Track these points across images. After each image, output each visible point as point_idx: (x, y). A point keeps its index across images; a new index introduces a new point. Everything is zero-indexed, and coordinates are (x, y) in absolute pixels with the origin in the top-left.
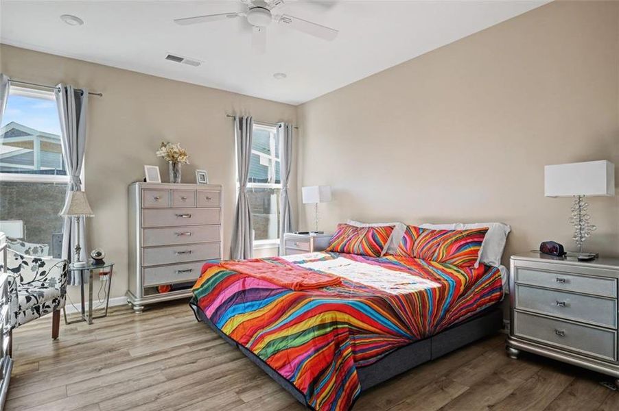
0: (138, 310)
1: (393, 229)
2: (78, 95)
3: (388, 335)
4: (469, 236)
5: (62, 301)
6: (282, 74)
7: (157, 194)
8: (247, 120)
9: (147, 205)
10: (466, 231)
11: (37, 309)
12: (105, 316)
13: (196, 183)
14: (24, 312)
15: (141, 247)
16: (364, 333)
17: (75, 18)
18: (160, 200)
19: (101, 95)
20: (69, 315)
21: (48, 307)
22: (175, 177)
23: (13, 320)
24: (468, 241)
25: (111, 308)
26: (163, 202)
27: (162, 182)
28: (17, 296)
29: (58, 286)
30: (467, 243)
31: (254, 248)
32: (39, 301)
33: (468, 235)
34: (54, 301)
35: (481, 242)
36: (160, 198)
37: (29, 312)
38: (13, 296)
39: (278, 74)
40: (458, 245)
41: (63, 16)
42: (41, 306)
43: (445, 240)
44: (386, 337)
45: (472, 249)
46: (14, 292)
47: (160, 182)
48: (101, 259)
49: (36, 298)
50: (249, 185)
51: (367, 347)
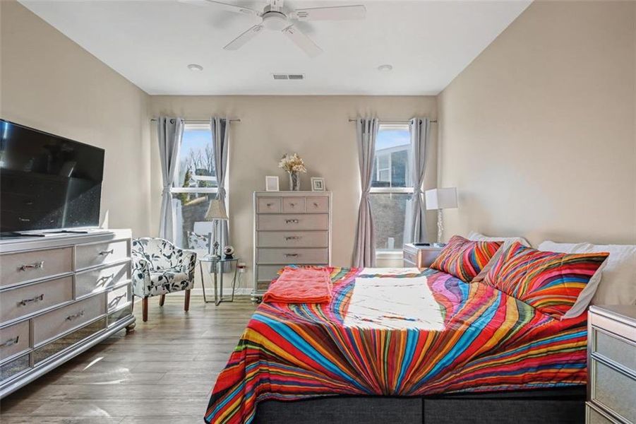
0: (254, 301)
1: (499, 246)
2: (223, 124)
3: (323, 375)
4: (569, 264)
5: (190, 283)
6: (388, 66)
7: (269, 201)
8: (370, 122)
9: (261, 212)
10: (569, 255)
11: (168, 287)
12: (232, 301)
13: (311, 190)
14: (156, 287)
15: (256, 247)
16: (281, 362)
17: (196, 66)
18: (271, 207)
19: (239, 120)
20: (208, 296)
21: (177, 286)
22: (295, 185)
23: (147, 292)
24: (563, 272)
25: (237, 296)
26: (274, 209)
27: (280, 190)
28: (149, 275)
29: (187, 272)
30: (561, 276)
31: (377, 258)
32: (169, 281)
33: (566, 263)
34: (182, 283)
35: (590, 276)
36: (273, 204)
37: (160, 287)
38: (146, 275)
39: (382, 67)
40: (546, 276)
41: (189, 66)
42: (171, 285)
43: (534, 267)
44: (317, 376)
45: (566, 285)
46: (146, 271)
47: (278, 190)
48: (231, 255)
49: (166, 278)
50: (373, 190)
51: (285, 379)
